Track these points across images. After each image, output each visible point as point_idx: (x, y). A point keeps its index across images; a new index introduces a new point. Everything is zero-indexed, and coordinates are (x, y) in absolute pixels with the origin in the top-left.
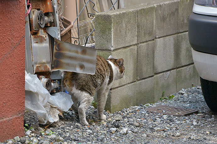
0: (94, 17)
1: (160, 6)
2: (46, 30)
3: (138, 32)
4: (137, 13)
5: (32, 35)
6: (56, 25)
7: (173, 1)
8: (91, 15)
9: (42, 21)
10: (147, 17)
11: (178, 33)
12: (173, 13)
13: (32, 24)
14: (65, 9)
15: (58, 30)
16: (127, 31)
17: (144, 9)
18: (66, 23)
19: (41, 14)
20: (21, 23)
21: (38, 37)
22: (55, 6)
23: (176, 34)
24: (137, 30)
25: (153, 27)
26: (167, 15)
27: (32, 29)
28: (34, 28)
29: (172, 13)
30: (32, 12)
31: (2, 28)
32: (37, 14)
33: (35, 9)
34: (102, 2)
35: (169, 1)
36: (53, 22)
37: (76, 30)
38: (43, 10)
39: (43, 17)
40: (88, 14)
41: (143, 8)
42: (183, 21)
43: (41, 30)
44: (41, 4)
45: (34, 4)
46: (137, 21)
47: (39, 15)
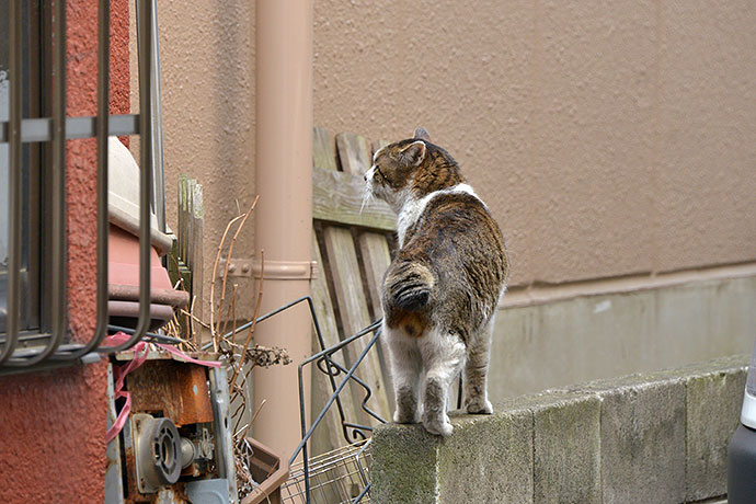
0: (369, 440)
1: (618, 397)
2: (183, 489)
3: (537, 496)
4: (530, 425)
6: (222, 470)
7: (665, 383)
8: (355, 432)
9: (169, 458)
10: (570, 441)
12: (667, 428)
13: (131, 471)
14: (256, 412)
15: (231, 489)
16: (496, 493)
17: (556, 409)
18: (261, 463)
19: (169, 431)
20: (88, 468)
22: (222, 401)
24: (530, 490)
25: (592, 480)
26: (645, 432)
27: (130, 490)
28: (139, 483)
29: (663, 424)
30: (132, 425)
31: (18, 491)
32: (151, 432)
33: (146, 412)
35: (650, 381)
36: (213, 461)
37: (300, 489)
38: (175, 418)
39: (173, 440)
40: (344, 427)
41: (553, 405)
42: (706, 456)
43: (164, 492)
44: (169, 394)
45: (140, 393)
46: (530, 453)
47: (158, 435)
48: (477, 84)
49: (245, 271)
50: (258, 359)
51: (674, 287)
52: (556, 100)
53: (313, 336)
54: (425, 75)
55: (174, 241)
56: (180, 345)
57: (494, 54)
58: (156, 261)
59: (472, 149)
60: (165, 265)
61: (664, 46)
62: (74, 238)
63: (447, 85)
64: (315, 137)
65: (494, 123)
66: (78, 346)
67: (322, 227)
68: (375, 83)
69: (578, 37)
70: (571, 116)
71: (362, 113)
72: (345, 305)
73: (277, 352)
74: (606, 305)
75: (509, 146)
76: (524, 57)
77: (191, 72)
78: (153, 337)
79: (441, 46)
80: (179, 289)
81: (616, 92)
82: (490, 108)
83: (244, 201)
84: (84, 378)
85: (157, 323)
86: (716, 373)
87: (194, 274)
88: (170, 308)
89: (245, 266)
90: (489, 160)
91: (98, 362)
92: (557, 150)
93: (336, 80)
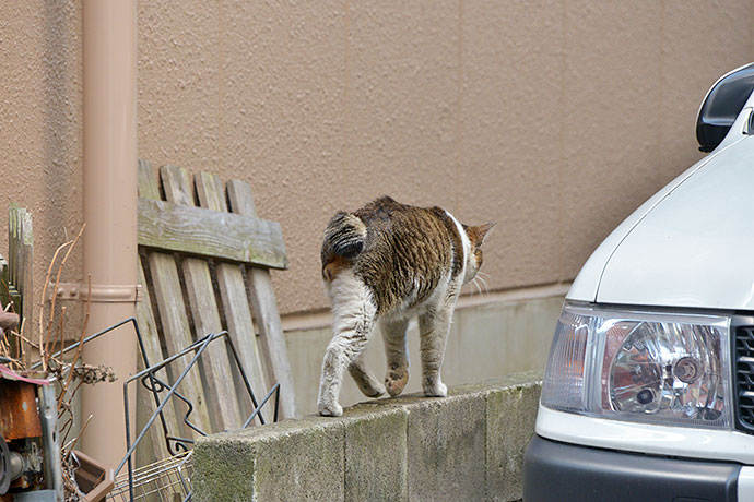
0: (191, 452)
1: (423, 410)
2: (12, 500)
4: (342, 437)
6: (50, 482)
7: (467, 396)
8: (177, 445)
10: (379, 451)
12: (468, 438)
14: (83, 425)
15: (59, 499)
16: (309, 500)
17: (365, 422)
18: (88, 474)
22: (50, 416)
24: (342, 497)
25: (399, 487)
26: (448, 442)
29: (464, 435)
34: (217, 400)
35: (452, 395)
36: (41, 474)
37: (124, 499)
38: (5, 433)
39: (3, 454)
40: (167, 440)
41: (364, 418)
42: (504, 464)
46: (342, 463)
48: (293, 120)
49: (73, 295)
50: (85, 377)
51: (475, 308)
52: (365, 135)
53: (138, 355)
54: (244, 111)
55: (5, 266)
56: (11, 364)
57: (308, 91)
59: (287, 180)
61: (465, 85)
63: (264, 121)
64: (140, 169)
65: (309, 156)
67: (147, 253)
68: (196, 118)
69: (386, 76)
70: (380, 149)
71: (184, 146)
72: (168, 326)
73: (103, 370)
75: (322, 178)
76: (336, 95)
77: (21, 107)
79: (259, 84)
80: (10, 311)
81: (422, 127)
82: (305, 142)
83: (73, 228)
86: (514, 387)
87: (24, 297)
88: (1, 329)
89: (73, 290)
90: (305, 190)
92: (367, 181)
93: (159, 115)
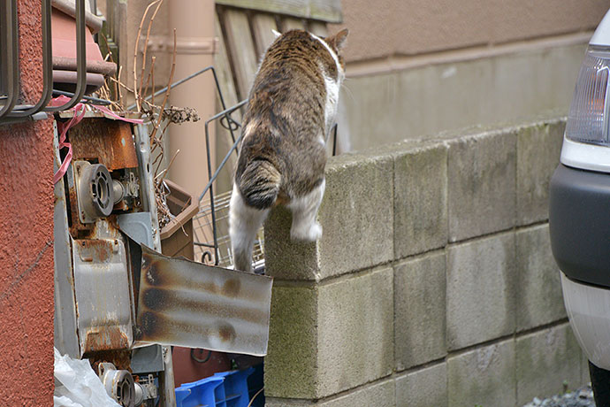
1: (461, 145)
2: (115, 221)
3: (397, 224)
4: (391, 168)
5: (75, 238)
6: (146, 206)
7: (499, 132)
9: (104, 195)
10: (423, 180)
11: (518, 228)
12: (500, 168)
13: (74, 206)
14: (172, 159)
15: (153, 220)
16: (363, 222)
17: (411, 155)
18: (177, 200)
19: (103, 175)
20: (40, 203)
21: (92, 244)
22: (144, 150)
23: (510, 229)
24: (391, 219)
25: (440, 210)
26: (484, 172)
27: (73, 221)
28: (81, 216)
29: (498, 165)
30: (74, 169)
32: (89, 175)
33: (85, 159)
35: (487, 130)
36: (138, 199)
37: (208, 221)
38: (108, 164)
39: (106, 182)
41: (410, 152)
42: (532, 189)
43: (101, 222)
44: (103, 145)
45: (79, 145)
46: (391, 191)
47: (94, 178)
49: (161, 47)
50: (173, 117)
51: (508, 55)
53: (217, 99)
55: (104, 22)
56: (110, 106)
58: (89, 38)
60: (96, 42)
62: (23, 19)
66: (29, 106)
67: (222, 11)
72: (241, 74)
73: (188, 111)
74: (451, 71)
78: (89, 100)
80: (108, 60)
84: (34, 132)
85: (91, 88)
86: (541, 123)
87: (120, 49)
88: (101, 77)
89: (161, 42)
91: (45, 119)
